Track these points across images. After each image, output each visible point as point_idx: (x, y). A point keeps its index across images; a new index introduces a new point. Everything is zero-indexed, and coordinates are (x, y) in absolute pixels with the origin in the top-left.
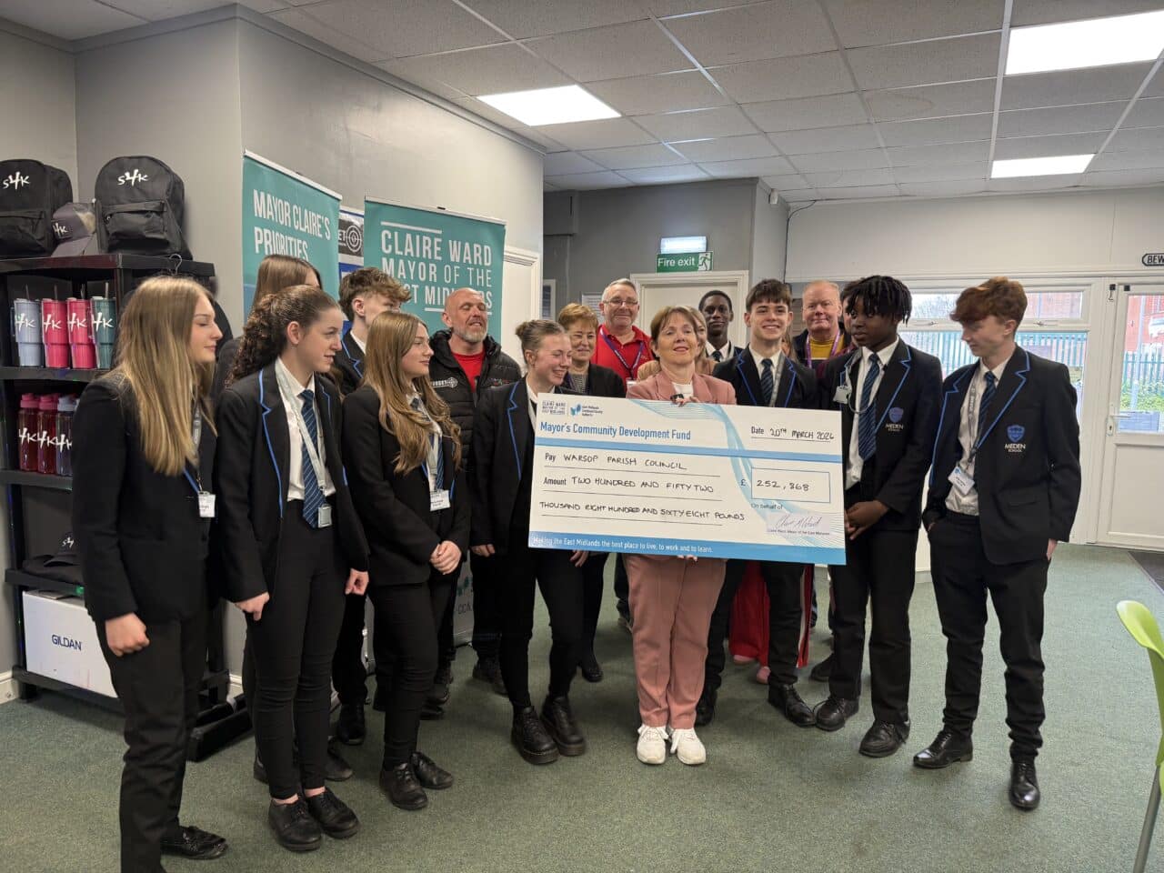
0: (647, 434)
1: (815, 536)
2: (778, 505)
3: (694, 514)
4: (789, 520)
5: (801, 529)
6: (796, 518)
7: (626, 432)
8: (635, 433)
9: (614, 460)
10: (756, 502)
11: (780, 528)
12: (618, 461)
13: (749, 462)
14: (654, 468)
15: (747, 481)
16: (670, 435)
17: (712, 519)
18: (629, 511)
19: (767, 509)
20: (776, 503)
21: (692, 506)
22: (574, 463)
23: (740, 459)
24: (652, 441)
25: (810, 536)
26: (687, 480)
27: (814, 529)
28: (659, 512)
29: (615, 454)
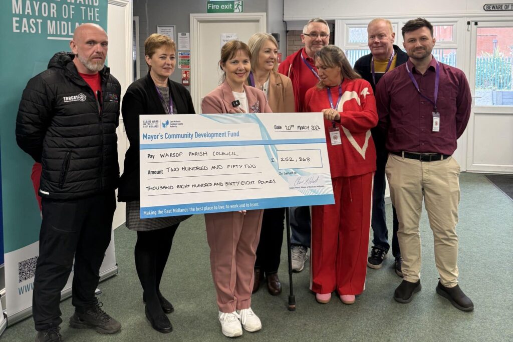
0: (212, 135)
1: (316, 188)
2: (294, 172)
3: (246, 183)
4: (301, 181)
5: (308, 185)
6: (304, 178)
7: (199, 135)
8: (205, 135)
9: (193, 154)
10: (282, 171)
11: (296, 186)
12: (195, 154)
13: (275, 147)
14: (219, 157)
15: (275, 159)
16: (227, 135)
17: (256, 184)
18: (205, 186)
19: (288, 175)
20: (292, 170)
21: (245, 178)
22: (168, 158)
23: (269, 145)
24: (215, 139)
25: (314, 188)
26: (239, 162)
27: (315, 184)
28: (224, 184)
29: (193, 150)
